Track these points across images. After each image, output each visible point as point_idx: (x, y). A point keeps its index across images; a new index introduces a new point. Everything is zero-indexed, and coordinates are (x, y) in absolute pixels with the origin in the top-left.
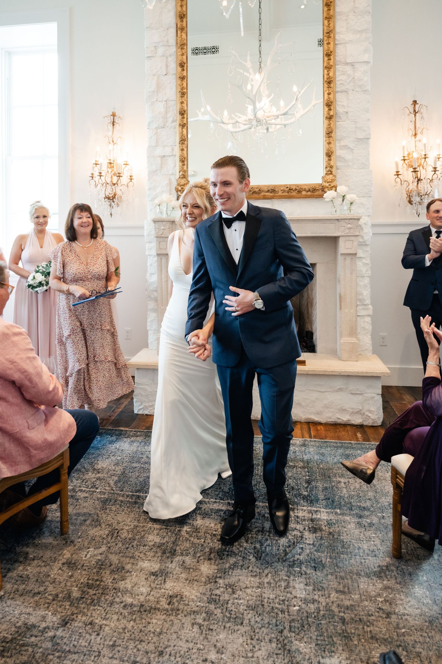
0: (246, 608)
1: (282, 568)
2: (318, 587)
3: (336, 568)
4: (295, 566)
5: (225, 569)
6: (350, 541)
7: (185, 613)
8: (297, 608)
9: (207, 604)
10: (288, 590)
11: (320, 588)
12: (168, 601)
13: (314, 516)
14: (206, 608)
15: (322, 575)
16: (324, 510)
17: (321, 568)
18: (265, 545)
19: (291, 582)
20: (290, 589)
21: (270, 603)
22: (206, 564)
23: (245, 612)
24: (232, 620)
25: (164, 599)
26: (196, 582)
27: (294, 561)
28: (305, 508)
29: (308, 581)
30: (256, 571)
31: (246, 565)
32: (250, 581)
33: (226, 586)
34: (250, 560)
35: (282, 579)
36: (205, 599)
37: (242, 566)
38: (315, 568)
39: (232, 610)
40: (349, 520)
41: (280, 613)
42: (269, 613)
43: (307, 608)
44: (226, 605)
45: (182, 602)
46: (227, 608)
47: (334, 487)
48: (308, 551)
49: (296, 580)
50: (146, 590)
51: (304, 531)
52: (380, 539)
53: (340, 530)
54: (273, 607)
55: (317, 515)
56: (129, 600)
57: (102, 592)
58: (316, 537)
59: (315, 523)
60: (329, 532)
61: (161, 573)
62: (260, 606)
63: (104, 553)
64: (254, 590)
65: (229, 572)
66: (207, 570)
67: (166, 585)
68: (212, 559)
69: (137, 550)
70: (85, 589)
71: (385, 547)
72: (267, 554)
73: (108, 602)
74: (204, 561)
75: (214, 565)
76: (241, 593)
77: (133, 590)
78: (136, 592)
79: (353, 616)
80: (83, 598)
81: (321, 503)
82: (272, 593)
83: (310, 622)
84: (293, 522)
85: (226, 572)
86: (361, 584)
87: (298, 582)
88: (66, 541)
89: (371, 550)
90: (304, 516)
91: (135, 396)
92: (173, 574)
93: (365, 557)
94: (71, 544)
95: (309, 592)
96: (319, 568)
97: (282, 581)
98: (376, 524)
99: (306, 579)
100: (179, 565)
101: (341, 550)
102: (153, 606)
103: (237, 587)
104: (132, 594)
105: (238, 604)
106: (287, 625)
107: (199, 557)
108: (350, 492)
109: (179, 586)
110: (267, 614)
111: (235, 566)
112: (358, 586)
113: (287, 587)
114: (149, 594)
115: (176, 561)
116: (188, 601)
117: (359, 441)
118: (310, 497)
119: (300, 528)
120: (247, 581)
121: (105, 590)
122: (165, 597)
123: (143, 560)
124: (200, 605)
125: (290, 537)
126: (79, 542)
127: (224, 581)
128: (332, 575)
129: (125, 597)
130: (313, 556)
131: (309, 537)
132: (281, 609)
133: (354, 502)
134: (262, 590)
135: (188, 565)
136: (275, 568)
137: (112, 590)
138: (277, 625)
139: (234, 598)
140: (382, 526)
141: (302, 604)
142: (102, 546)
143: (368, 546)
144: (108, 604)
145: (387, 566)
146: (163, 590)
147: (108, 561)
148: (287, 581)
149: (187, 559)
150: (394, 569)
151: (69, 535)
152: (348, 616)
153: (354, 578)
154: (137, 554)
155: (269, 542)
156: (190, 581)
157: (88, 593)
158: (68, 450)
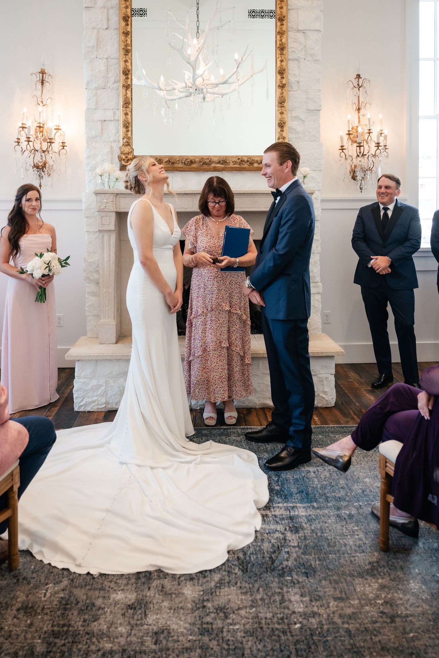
0: (244, 635)
1: (272, 579)
2: (315, 598)
3: (327, 571)
4: (286, 574)
5: (211, 589)
6: (334, 538)
7: (177, 651)
8: (298, 626)
9: (200, 637)
10: (284, 604)
11: (317, 598)
12: (154, 640)
13: (292, 513)
14: (199, 641)
15: (316, 581)
16: (300, 505)
17: (313, 574)
18: (249, 553)
19: (285, 594)
20: (287, 603)
21: (269, 624)
22: (188, 586)
23: (244, 639)
24: (231, 652)
25: (149, 638)
26: (182, 611)
27: (283, 569)
28: (280, 505)
29: (302, 590)
30: (245, 587)
31: (233, 581)
32: (242, 600)
33: (217, 609)
34: (236, 574)
35: (275, 593)
36: (196, 630)
37: (229, 583)
38: (307, 574)
39: (229, 640)
40: (328, 513)
41: (281, 635)
42: (270, 636)
43: (309, 624)
44: (220, 636)
45: (170, 639)
46: (222, 637)
47: (305, 478)
48: (295, 555)
49: (289, 592)
50: (126, 629)
51: (286, 532)
52: (363, 532)
53: (321, 526)
54: (272, 629)
55: (294, 511)
56: (108, 646)
57: (72, 640)
58: (299, 537)
59: (294, 521)
60: (311, 529)
61: (139, 605)
62: (259, 630)
63: (67, 588)
64: (248, 610)
65: (216, 592)
66: (191, 593)
67: (148, 619)
68: (195, 579)
69: (106, 579)
70: (51, 639)
71: (370, 540)
72: (253, 564)
73: (82, 653)
74: (186, 583)
75: (198, 586)
76: (234, 616)
77: (110, 632)
78: (114, 634)
79: (358, 626)
80: (50, 652)
81: (296, 498)
82: (268, 611)
83: (316, 641)
84: (272, 523)
85: (213, 593)
86: (357, 586)
87: (293, 594)
88: (17, 578)
89: (358, 545)
90: (282, 515)
91: (75, 391)
92: (153, 604)
93: (353, 555)
94: (25, 582)
95: (307, 604)
96: (311, 573)
97: (276, 596)
98: (355, 515)
99: (300, 588)
100: (158, 591)
101: (328, 550)
102: (138, 649)
103: (228, 610)
104: (109, 638)
105: (234, 631)
106: (292, 648)
107: (179, 578)
108: (322, 481)
109: (163, 618)
110: (268, 638)
111: (221, 583)
112: (355, 590)
113: (282, 601)
114: (130, 634)
115: (153, 587)
116: (177, 636)
117: (318, 425)
118: (283, 492)
119: (280, 529)
120: (238, 600)
121: (76, 637)
122: (149, 635)
123: (115, 590)
124: (192, 639)
125: (273, 541)
126: (34, 578)
127: (213, 604)
128: (325, 580)
129: (102, 642)
130: (301, 560)
131: (293, 538)
132: (281, 630)
133: (328, 493)
134: (256, 609)
135: (169, 590)
136: (265, 580)
137: (84, 635)
138: (282, 651)
139: (228, 623)
140: (361, 517)
141: (302, 619)
142: (63, 580)
143: (353, 541)
144: (82, 655)
145: (377, 562)
146: (146, 627)
147: (74, 598)
148: (281, 594)
149: (167, 583)
150: (385, 564)
151: (20, 570)
152: (352, 627)
153: (348, 581)
154: (107, 584)
155: (252, 550)
156: (175, 609)
157: (55, 644)
158: (19, 467)
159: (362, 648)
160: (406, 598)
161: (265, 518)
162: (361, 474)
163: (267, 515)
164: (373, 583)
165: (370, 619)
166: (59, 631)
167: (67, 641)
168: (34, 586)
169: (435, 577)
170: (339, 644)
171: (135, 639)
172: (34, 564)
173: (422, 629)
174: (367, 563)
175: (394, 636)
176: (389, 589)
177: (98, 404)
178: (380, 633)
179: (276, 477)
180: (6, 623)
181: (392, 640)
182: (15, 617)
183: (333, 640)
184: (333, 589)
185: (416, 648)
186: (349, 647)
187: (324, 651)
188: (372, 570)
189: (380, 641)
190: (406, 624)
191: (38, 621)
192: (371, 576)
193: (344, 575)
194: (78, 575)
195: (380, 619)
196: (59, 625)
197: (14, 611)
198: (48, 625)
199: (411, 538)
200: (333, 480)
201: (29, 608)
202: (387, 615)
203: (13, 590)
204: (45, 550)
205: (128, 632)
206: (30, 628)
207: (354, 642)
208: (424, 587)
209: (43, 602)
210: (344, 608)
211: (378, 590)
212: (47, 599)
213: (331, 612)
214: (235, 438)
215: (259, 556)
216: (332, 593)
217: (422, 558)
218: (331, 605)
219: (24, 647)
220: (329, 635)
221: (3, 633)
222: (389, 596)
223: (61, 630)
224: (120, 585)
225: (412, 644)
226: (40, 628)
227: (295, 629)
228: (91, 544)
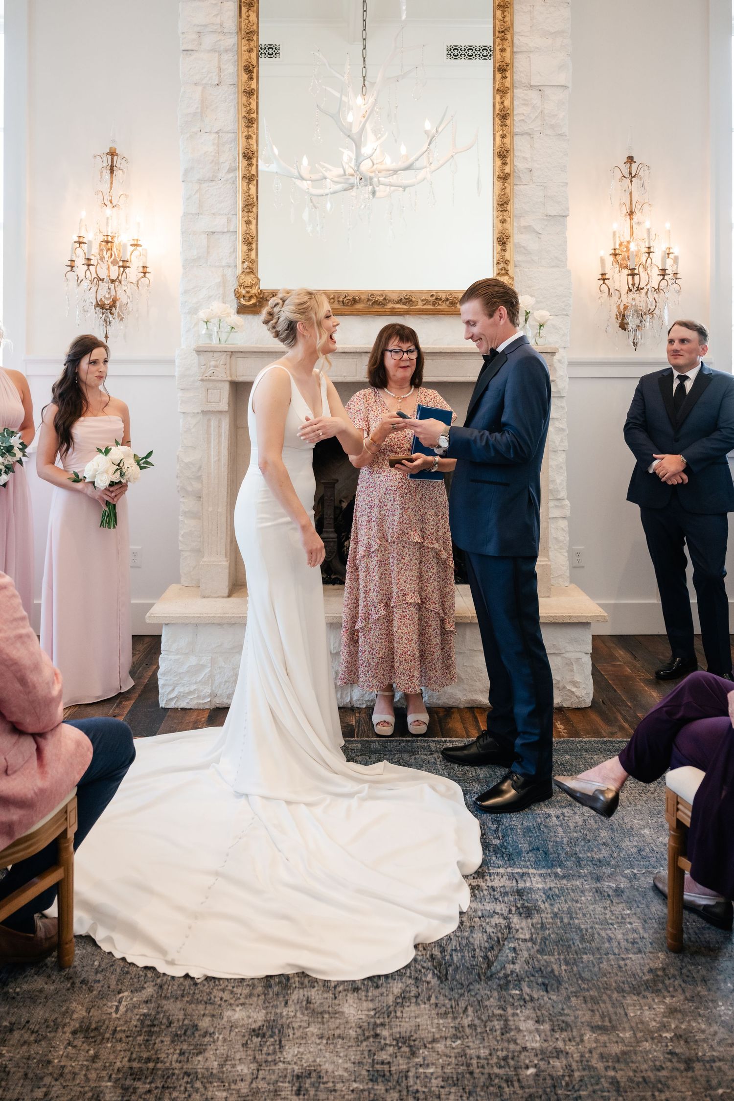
0: (442, 1083)
1: (489, 993)
2: (561, 1026)
3: (580, 982)
4: (511, 986)
5: (388, 1007)
6: (592, 928)
8: (531, 1071)
9: (370, 1085)
10: (508, 1035)
11: (563, 1025)
12: (295, 1088)
13: (521, 885)
14: (369, 1092)
15: (561, 998)
16: (534, 871)
17: (555, 985)
18: (449, 949)
19: (510, 1018)
20: (512, 1033)
21: (483, 1067)
22: (350, 1001)
23: (442, 1091)
25: (287, 1085)
26: (340, 1040)
27: (506, 976)
28: (501, 870)
29: (539, 1013)
30: (444, 1005)
31: (424, 995)
32: (438, 1026)
33: (397, 1040)
34: (428, 983)
35: (494, 1016)
36: (364, 1073)
37: (417, 997)
38: (545, 987)
39: (417, 1091)
40: (580, 886)
41: (505, 1085)
42: (485, 1087)
43: (550, 1069)
44: (404, 1083)
45: (322, 1086)
46: (407, 1087)
47: (542, 826)
48: (525, 954)
49: (517, 1014)
50: (249, 1068)
51: (511, 915)
52: (639, 918)
53: (570, 907)
54: (489, 1075)
55: (525, 881)
56: (220, 1095)
57: (162, 1084)
58: (532, 925)
59: (524, 897)
60: (552, 912)
61: (270, 1030)
62: (468, 1075)
63: (153, 1000)
64: (448, 1043)
65: (395, 1012)
66: (354, 1013)
67: (285, 1053)
68: (361, 989)
69: (216, 985)
70: (128, 1082)
71: (651, 932)
72: (457, 968)
74: (346, 995)
75: (366, 1000)
76: (426, 1053)
77: (223, 1072)
78: (230, 1077)
79: (631, 1074)
81: (527, 859)
82: (481, 1046)
83: (562, 1096)
84: (487, 900)
85: (391, 1013)
86: (629, 1008)
87: (523, 1018)
88: (71, 981)
89: (630, 940)
90: (504, 886)
91: (161, 675)
92: (293, 1029)
93: (623, 956)
94: (84, 987)
95: (546, 1035)
96: (552, 985)
97: (495, 1020)
98: (626, 890)
99: (535, 1010)
100: (301, 1007)
101: (580, 946)
103: (416, 1042)
104: (222, 1082)
105: (426, 1077)
107: (335, 987)
108: (570, 833)
109: (310, 1052)
110: (482, 1090)
111: (405, 998)
112: (626, 1014)
113: (506, 1029)
114: (257, 1078)
115: (293, 1000)
116: (333, 1082)
117: (563, 737)
118: (506, 849)
119: (502, 910)
120: (432, 1027)
121: (169, 1080)
122: (287, 1080)
123: (231, 1005)
124: (357, 1088)
125: (489, 930)
126: (99, 981)
127: (391, 1031)
128: (577, 997)
129: (211, 1089)
130: (536, 963)
131: (522, 926)
132: (504, 1078)
133: (580, 852)
134: (463, 1042)
135: (318, 1007)
136: (477, 994)
137: (181, 1077)
139: (416, 1064)
140: (636, 893)
141: (538, 1061)
142: (146, 986)
143: (623, 934)
145: (664, 969)
146: (281, 1066)
147: (164, 1015)
148: (504, 1018)
149: (315, 994)
150: (676, 973)
151: (75, 967)
152: (622, 1076)
153: (614, 999)
154: (217, 993)
155: (454, 943)
156: (328, 1038)
157: (135, 1090)
158: (76, 800)
160: (712, 1029)
161: (476, 891)
162: (635, 821)
163: (478, 886)
164: (656, 1004)
165: (651, 1063)
166: (141, 1069)
167: (153, 1085)
168: (99, 994)
171: (265, 1085)
172: (97, 958)
174: (645, 971)
175: (691, 1093)
176: (683, 1015)
177: (198, 696)
178: (668, 1087)
179: (493, 824)
180: (56, 1054)
182: (69, 1044)
183: (589, 1096)
184: (589, 1012)
188: (655, 982)
190: (711, 1072)
191: (107, 1051)
192: (653, 992)
193: (607, 988)
194: (169, 978)
195: (669, 1064)
196: (140, 1059)
197: (67, 1034)
198: (123, 1058)
199: (720, 931)
200: (589, 830)
201: (92, 1031)
202: (680, 1058)
203: (66, 1001)
204: (116, 936)
205: (253, 1074)
206: (94, 1062)
209: (115, 1021)
210: (608, 1044)
211: (664, 1016)
212: (121, 1016)
213: (587, 1050)
214: (425, 757)
215: (466, 954)
216: (587, 1018)
218: (586, 1038)
219: (86, 1093)
220: (584, 1087)
221: (50, 1069)
222: (683, 1027)
223: (144, 1066)
224: (239, 995)
226: (111, 1063)
227: (528, 1076)
228: (190, 928)
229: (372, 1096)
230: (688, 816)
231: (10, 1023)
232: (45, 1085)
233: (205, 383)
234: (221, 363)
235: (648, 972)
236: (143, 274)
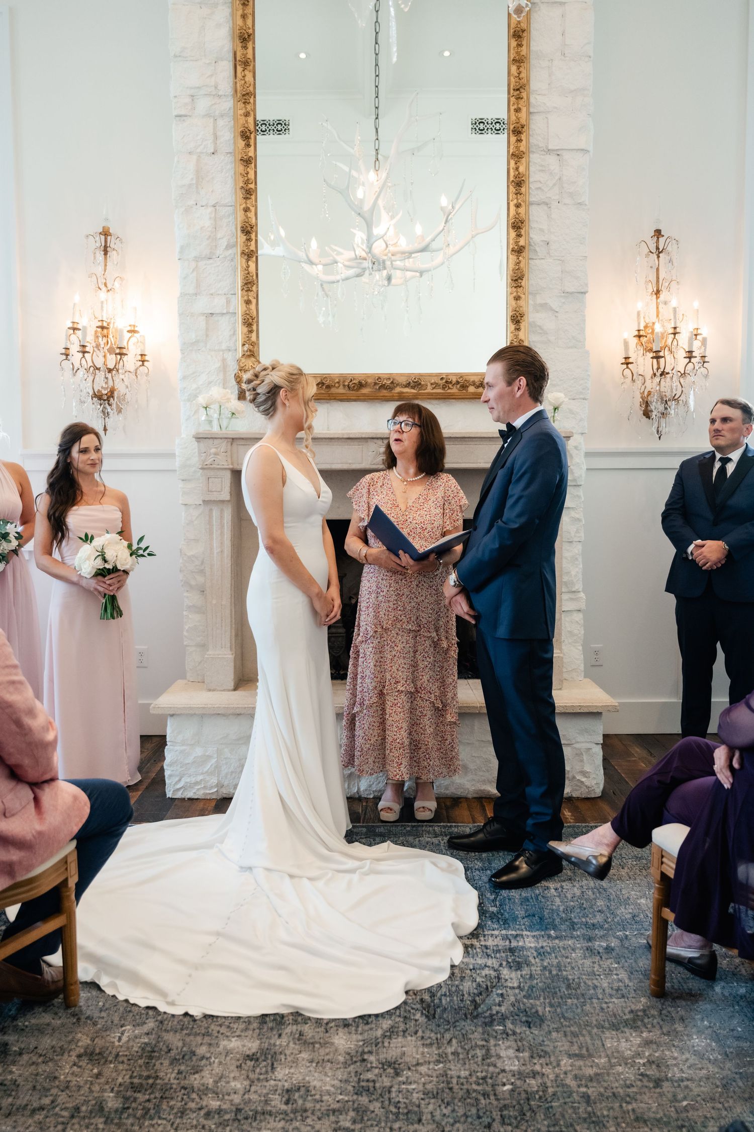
0: (423, 1096)
1: (474, 1028)
2: (540, 1054)
3: (562, 1020)
4: (495, 1023)
5: (377, 1039)
6: (579, 978)
7: (319, 1114)
8: (508, 1087)
9: (355, 1097)
10: (489, 1061)
11: (542, 1054)
12: (284, 1099)
13: (514, 944)
14: (354, 1102)
15: (542, 1033)
16: (528, 933)
17: (538, 1023)
18: (439, 994)
19: (492, 1048)
20: (493, 1059)
22: (341, 1034)
23: (422, 1102)
24: (401, 1117)
25: (277, 1097)
26: (329, 1064)
27: (491, 1016)
28: (496, 932)
30: (430, 1038)
31: (412, 1029)
32: (423, 1053)
33: (383, 1064)
34: (416, 1020)
35: (477, 1046)
36: (350, 1088)
37: (404, 1032)
38: (529, 1024)
39: (399, 1102)
40: (572, 945)
41: (482, 1098)
42: (462, 1099)
43: (526, 1086)
44: (387, 1096)
45: (310, 1098)
46: (389, 1099)
47: (540, 897)
48: (512, 999)
49: (499, 1045)
50: (242, 1084)
51: (501, 968)
52: (626, 971)
53: (559, 962)
54: (468, 1091)
55: (518, 941)
56: (214, 1104)
57: (161, 1095)
58: (521, 976)
59: (516, 954)
60: (542, 966)
61: (263, 1056)
62: (447, 1090)
63: (154, 1032)
64: (431, 1067)
65: (383, 1043)
66: (344, 1043)
67: (276, 1073)
68: (351, 1025)
69: (213, 1022)
70: (129, 1094)
71: (636, 981)
72: (445, 1009)
73: (175, 1110)
74: (337, 1030)
75: (356, 1034)
76: (410, 1073)
77: (218, 1087)
78: (224, 1090)
79: (602, 1090)
80: (128, 1108)
81: (522, 923)
82: (462, 1068)
83: (534, 1107)
84: (479, 956)
85: (379, 1043)
86: (608, 1041)
87: (504, 1048)
88: (77, 1017)
89: (615, 988)
90: (497, 945)
91: (168, 766)
92: (285, 1055)
93: (606, 1000)
94: (89, 1021)
95: (524, 1061)
96: (535, 1022)
97: (478, 1049)
98: (616, 948)
99: (516, 1041)
100: (293, 1039)
101: (566, 993)
102: (259, 1108)
103: (401, 1066)
104: (217, 1094)
105: (408, 1091)
106: (496, 1115)
107: (327, 1024)
108: (567, 902)
109: (300, 1073)
110: (459, 1101)
111: (393, 1032)
112: (603, 1045)
113: (487, 1056)
114: (249, 1091)
115: (287, 1033)
116: (321, 1095)
117: (570, 822)
118: (502, 915)
119: (493, 964)
120: (417, 1053)
121: (167, 1092)
122: (278, 1093)
123: (227, 1036)
124: (343, 1099)
125: (479, 979)
126: (103, 1018)
127: (377, 1057)
128: (558, 1032)
129: (206, 1099)
130: (522, 1005)
131: (511, 977)
132: (482, 1092)
133: (575, 918)
134: (445, 1065)
135: (311, 1038)
136: (462, 1029)
137: (178, 1090)
138: (479, 1117)
139: (400, 1082)
140: (626, 951)
141: (515, 1080)
143: (609, 983)
144: (176, 1113)
145: (644, 1011)
146: (272, 1082)
147: (164, 1044)
148: (486, 1048)
149: (307, 1029)
150: (656, 1013)
151: (81, 1007)
152: (593, 1091)
153: (594, 1033)
154: (214, 1028)
155: (444, 990)
156: (318, 1062)
157: (135, 1100)
158: (76, 851)
159: (604, 1117)
161: (470, 949)
162: (633, 893)
163: (472, 945)
164: (633, 1037)
165: (621, 1082)
166: (141, 1084)
167: (152, 1096)
168: (103, 1027)
169: (735, 1032)
170: (570, 1111)
171: (257, 1097)
172: (102, 1000)
173: (703, 1097)
174: (626, 1012)
175: (656, 1105)
176: (658, 1046)
177: (204, 787)
178: (636, 1100)
179: (491, 895)
180: (62, 1072)
181: (654, 1109)
183: (561, 1106)
184: (568, 1043)
185: (689, 1120)
186: (585, 1116)
187: (544, 1120)
188: (634, 1020)
189: (633, 1110)
190: (678, 1090)
191: (110, 1070)
192: (631, 1028)
193: (587, 1025)
195: (639, 1083)
196: (140, 1077)
197: (73, 1057)
198: (125, 1075)
201: (96, 1055)
202: (650, 1078)
203: (71, 1032)
204: (119, 983)
205: (245, 1088)
206: (97, 1078)
207: (593, 1109)
208: (714, 1044)
209: (117, 1048)
210: (583, 1068)
211: (639, 1047)
212: (123, 1044)
213: (562, 1072)
214: (429, 839)
215: (455, 998)
216: (566, 1048)
217: (718, 1006)
218: (562, 1063)
219: (89, 1101)
220: (556, 1100)
221: (57, 1083)
222: (657, 1055)
223: (144, 1082)
224: (235, 1029)
225: (684, 1115)
226: (113, 1080)
227: (503, 1091)
228: (190, 976)
229: (356, 1105)
230: (671, 868)
231: (20, 1049)
232: (51, 1095)
233: (205, 471)
234: (222, 450)
235: (629, 1013)
236: (141, 363)
